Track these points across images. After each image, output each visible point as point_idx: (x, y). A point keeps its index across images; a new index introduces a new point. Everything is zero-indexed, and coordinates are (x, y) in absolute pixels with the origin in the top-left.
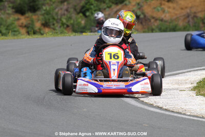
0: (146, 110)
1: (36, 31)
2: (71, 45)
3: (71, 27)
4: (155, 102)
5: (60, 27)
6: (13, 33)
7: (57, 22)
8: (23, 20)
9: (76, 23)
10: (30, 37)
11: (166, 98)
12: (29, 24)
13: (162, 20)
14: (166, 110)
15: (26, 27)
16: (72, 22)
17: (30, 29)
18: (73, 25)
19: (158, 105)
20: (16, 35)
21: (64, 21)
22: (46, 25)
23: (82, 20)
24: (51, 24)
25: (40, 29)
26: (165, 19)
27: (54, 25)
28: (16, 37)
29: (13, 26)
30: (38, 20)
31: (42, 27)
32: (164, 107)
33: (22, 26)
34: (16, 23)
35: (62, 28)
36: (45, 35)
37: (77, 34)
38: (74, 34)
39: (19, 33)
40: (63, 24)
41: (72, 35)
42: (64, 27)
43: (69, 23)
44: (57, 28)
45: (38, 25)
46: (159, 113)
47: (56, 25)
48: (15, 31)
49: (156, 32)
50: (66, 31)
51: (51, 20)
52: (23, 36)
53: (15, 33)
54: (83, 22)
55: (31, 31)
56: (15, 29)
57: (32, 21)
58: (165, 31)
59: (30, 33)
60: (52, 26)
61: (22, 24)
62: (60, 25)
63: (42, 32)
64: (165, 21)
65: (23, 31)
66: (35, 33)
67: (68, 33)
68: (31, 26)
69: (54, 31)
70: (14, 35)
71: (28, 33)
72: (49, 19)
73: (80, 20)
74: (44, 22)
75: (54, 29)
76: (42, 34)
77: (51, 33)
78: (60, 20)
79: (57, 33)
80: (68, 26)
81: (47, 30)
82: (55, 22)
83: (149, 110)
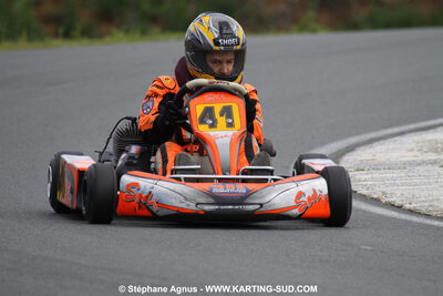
4: (384, 193)
8: (50, 5)
14: (411, 211)
32: (408, 207)
83: (370, 213)
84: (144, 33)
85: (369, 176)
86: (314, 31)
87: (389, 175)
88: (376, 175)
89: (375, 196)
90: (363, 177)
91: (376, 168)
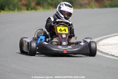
0: (104, 57)
1: (32, 8)
5: (47, 5)
6: (18, 9)
15: (26, 5)
21: (50, 1)
22: (38, 4)
27: (43, 4)
28: (20, 12)
31: (36, 6)
36: (38, 10)
45: (33, 4)
50: (51, 8)
51: (41, 1)
59: (29, 9)
61: (23, 3)
65: (24, 8)
68: (29, 5)
77: (42, 9)
80: (52, 5)
84: (48, 9)
85: (106, 47)
86: (93, 8)
89: (107, 53)
90: (104, 47)
91: (108, 45)
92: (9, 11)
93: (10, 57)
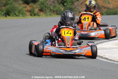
1: (36, 14)
2: (56, 22)
3: (55, 12)
4: (104, 55)
5: (49, 12)
6: (22, 15)
7: (48, 9)
8: (28, 8)
9: (58, 9)
10: (32, 17)
11: (110, 53)
12: (32, 10)
13: (108, 8)
14: (110, 60)
15: (30, 11)
16: (56, 9)
17: (32, 13)
18: (57, 11)
19: (106, 57)
20: (24, 16)
21: (52, 8)
22: (41, 10)
23: (62, 8)
24: (44, 10)
25: (38, 13)
26: (110, 7)
27: (46, 10)
28: (24, 17)
29: (23, 11)
30: (37, 8)
31: (39, 12)
32: (109, 58)
33: (27, 11)
34: (24, 9)
35: (50, 12)
36: (41, 16)
37: (59, 16)
38: (57, 16)
39: (26, 15)
40: (51, 10)
41: (56, 17)
42: (51, 12)
43: (54, 10)
44: (48, 12)
45: (36, 10)
46: (106, 62)
47: (47, 10)
48: (23, 14)
49: (105, 15)
50: (52, 14)
51: (44, 8)
52: (28, 17)
53: (24, 15)
54: (62, 9)
55: (33, 14)
56: (24, 13)
57: (33, 8)
58: (110, 14)
59: (32, 15)
60: (45, 11)
61: (28, 10)
62: (49, 10)
63: (39, 14)
64: (110, 9)
65: (28, 14)
66: (35, 15)
67: (54, 15)
68: (32, 11)
69: (46, 14)
70: (23, 16)
71: (31, 15)
72: (43, 7)
73: (61, 8)
74: (40, 9)
75: (46, 13)
76: (39, 16)
77: (44, 15)
78: (50, 7)
79: (47, 15)
80: (54, 11)
81: (42, 13)
82: (46, 9)
83: (100, 60)
85: (101, 51)
87: (105, 51)
88: (102, 51)
89: (102, 56)
92: (14, 17)
93: (13, 59)
